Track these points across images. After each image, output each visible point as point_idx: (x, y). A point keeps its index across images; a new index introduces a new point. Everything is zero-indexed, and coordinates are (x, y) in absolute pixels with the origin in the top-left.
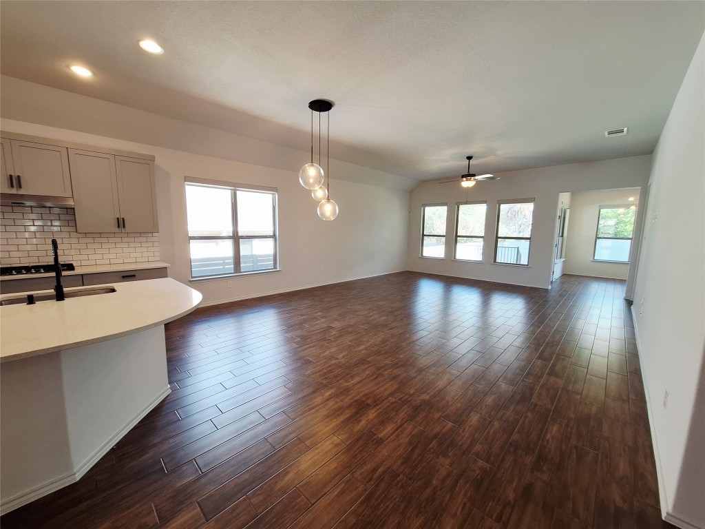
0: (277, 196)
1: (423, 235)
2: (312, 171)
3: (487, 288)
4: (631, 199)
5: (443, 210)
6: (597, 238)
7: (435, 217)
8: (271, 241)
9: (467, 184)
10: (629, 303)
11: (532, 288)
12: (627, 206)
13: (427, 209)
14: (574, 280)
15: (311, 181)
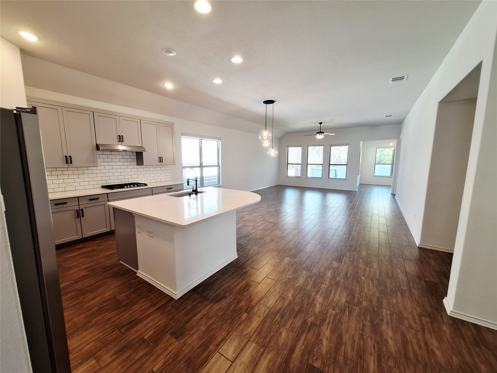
0: (220, 142)
1: (288, 164)
2: (266, 134)
3: (324, 191)
4: (391, 144)
5: (299, 150)
6: (375, 164)
7: (294, 154)
8: (216, 168)
9: (320, 137)
10: (394, 195)
11: (349, 191)
12: (390, 147)
13: (289, 148)
14: (365, 186)
15: (265, 138)
